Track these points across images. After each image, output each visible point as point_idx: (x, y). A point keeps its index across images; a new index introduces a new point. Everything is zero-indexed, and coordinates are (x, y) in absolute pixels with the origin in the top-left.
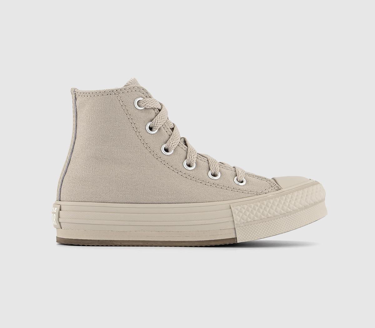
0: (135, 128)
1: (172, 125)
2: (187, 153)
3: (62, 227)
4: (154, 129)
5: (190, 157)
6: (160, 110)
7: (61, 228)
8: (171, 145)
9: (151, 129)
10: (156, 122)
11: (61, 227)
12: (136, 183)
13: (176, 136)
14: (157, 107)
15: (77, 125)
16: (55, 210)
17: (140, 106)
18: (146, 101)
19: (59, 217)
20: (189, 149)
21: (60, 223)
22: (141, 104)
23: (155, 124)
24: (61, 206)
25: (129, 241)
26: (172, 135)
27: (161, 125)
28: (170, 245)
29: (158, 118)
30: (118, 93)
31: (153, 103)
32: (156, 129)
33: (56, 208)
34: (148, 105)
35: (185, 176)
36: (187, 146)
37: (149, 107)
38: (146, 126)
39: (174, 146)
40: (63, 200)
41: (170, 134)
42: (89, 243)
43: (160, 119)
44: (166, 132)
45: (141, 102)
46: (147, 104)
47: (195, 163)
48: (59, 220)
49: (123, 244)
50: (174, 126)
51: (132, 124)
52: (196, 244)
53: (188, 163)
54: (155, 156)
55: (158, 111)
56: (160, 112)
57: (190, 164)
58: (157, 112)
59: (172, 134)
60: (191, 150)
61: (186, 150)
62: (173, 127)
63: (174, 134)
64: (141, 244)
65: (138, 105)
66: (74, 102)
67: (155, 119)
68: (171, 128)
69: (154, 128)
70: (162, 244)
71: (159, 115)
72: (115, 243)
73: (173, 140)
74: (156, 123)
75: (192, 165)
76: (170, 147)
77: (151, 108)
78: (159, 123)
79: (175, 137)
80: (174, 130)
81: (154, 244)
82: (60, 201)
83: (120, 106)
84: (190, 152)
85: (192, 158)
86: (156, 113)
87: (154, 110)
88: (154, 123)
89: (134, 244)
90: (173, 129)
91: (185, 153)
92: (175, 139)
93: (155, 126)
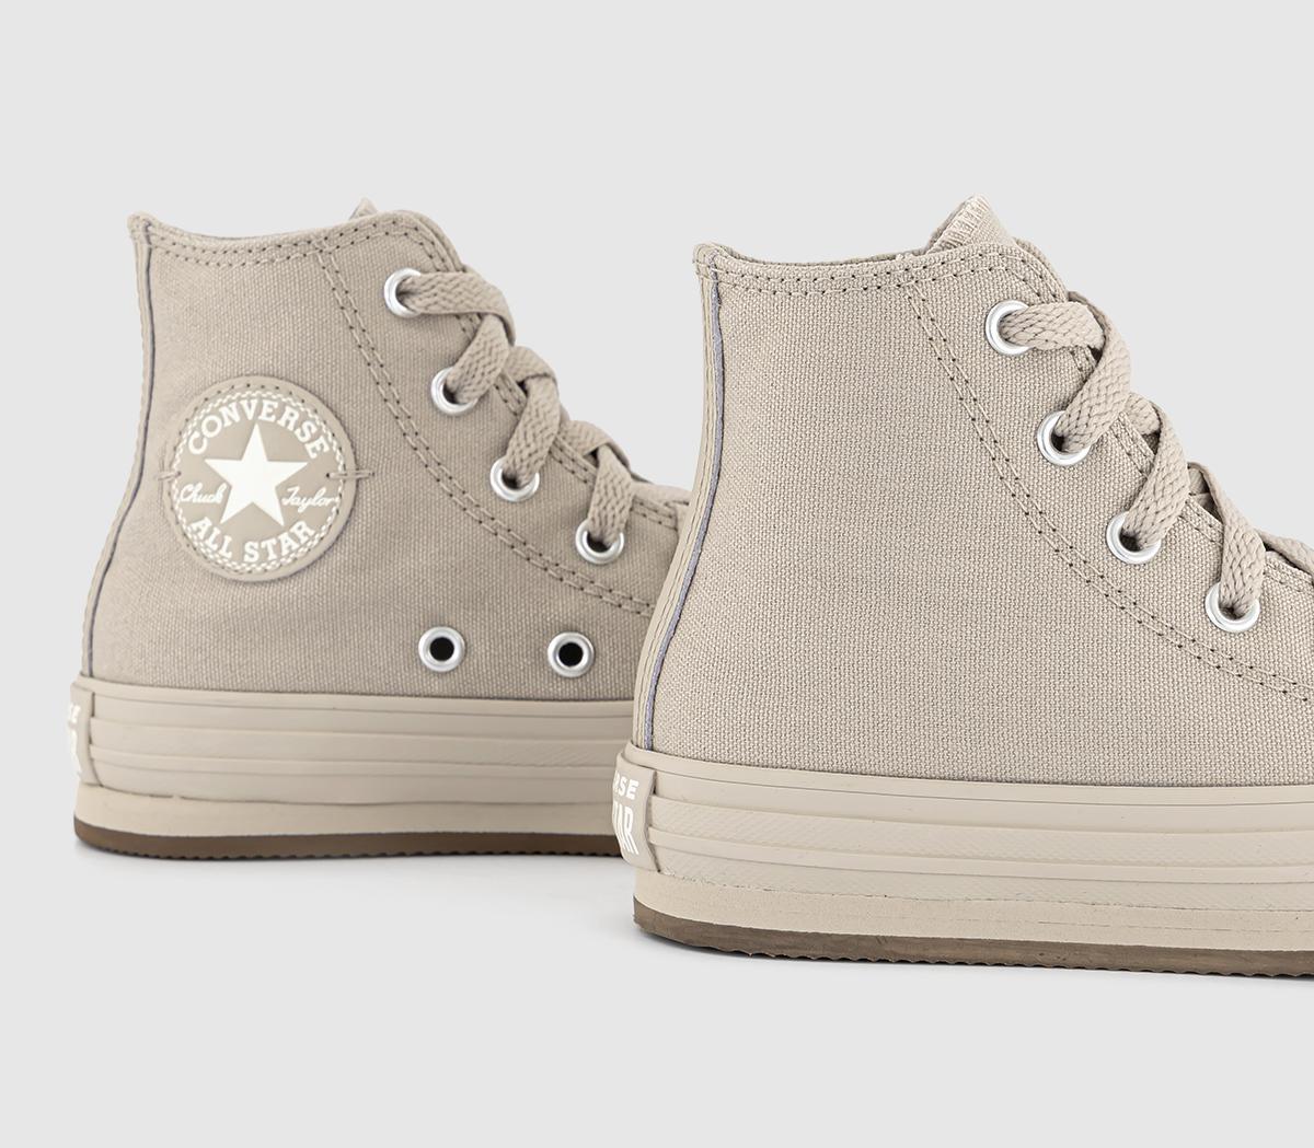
0: (988, 445)
1: (1149, 420)
2: (1222, 550)
3: (662, 865)
4: (1073, 446)
5: (1238, 575)
6: (1097, 354)
7: (659, 871)
8: (1148, 520)
9: (1059, 442)
10: (1086, 412)
11: (657, 865)
12: (995, 691)
13: (1174, 477)
14: (1087, 343)
15: (726, 417)
16: (631, 789)
17: (1014, 340)
18: (1040, 317)
19: (649, 823)
20: (1229, 536)
21: (652, 847)
22: (1014, 330)
23: (1079, 422)
24: (655, 774)
25: (961, 942)
26: (1155, 472)
27: (1107, 427)
28: (1142, 962)
29: (1094, 393)
30: (913, 282)
31: (1068, 326)
32: (1084, 445)
33: (636, 783)
34: (1046, 335)
35: (1213, 660)
36: (1221, 520)
37: (1051, 346)
38: (1037, 429)
39: (1165, 524)
40: (663, 749)
41: (1145, 464)
42: (784, 947)
43: (1103, 399)
44: (1129, 454)
45: (1016, 321)
46: (1044, 330)
47: (1257, 601)
48: (647, 836)
49: (931, 953)
50: (1161, 424)
51: (976, 423)
52: (1260, 966)
53: (1228, 601)
54: (1080, 568)
55: (1090, 356)
56: (1101, 365)
57: (1233, 604)
58: (1086, 366)
59: (1152, 466)
60: (1239, 536)
61: (1216, 537)
62: (1155, 427)
63: (1164, 464)
64: (1016, 955)
65: (1000, 333)
66: (711, 315)
67: (1077, 401)
68: (1148, 432)
69: (1076, 438)
70: (1105, 960)
71: (1094, 379)
72: (901, 951)
73: (1159, 495)
74: (1084, 419)
75: (1243, 608)
76: (1146, 526)
77: (1059, 347)
78: (1095, 420)
79: (1168, 481)
80: (1162, 447)
81: (1072, 960)
82: (652, 749)
83: (923, 341)
84: (1234, 547)
85: (1246, 577)
86: (1080, 369)
87: (1072, 353)
88: (1074, 417)
89: (981, 954)
90: (1155, 438)
91: (1212, 551)
92: (1168, 491)
93: (1082, 430)
